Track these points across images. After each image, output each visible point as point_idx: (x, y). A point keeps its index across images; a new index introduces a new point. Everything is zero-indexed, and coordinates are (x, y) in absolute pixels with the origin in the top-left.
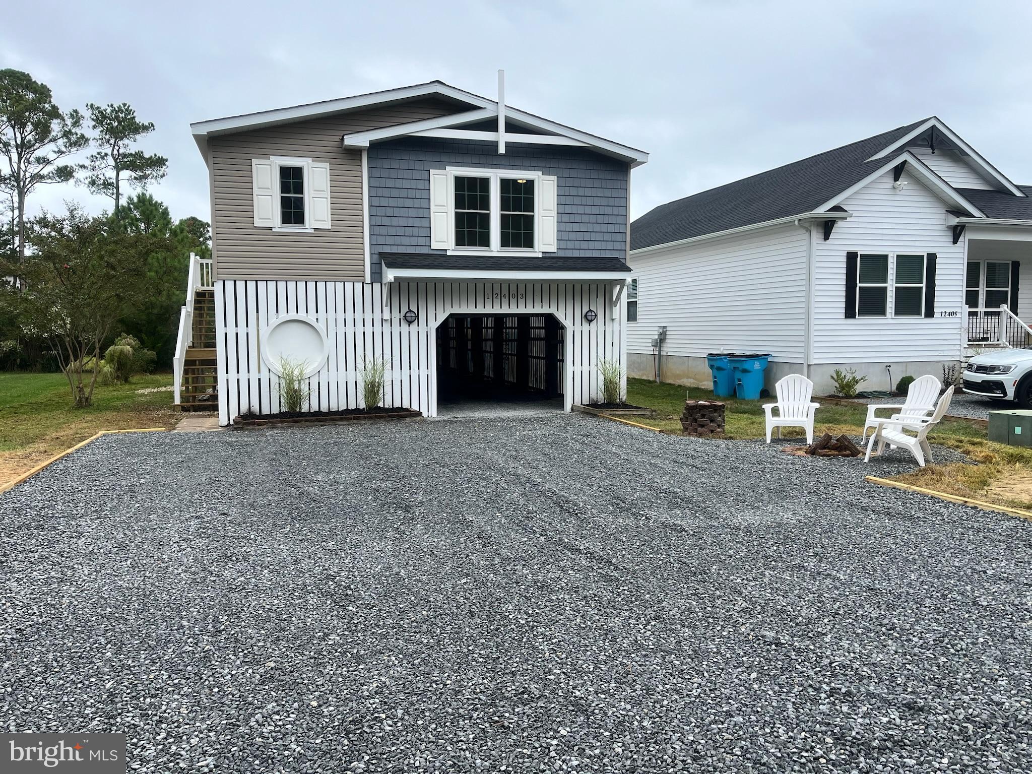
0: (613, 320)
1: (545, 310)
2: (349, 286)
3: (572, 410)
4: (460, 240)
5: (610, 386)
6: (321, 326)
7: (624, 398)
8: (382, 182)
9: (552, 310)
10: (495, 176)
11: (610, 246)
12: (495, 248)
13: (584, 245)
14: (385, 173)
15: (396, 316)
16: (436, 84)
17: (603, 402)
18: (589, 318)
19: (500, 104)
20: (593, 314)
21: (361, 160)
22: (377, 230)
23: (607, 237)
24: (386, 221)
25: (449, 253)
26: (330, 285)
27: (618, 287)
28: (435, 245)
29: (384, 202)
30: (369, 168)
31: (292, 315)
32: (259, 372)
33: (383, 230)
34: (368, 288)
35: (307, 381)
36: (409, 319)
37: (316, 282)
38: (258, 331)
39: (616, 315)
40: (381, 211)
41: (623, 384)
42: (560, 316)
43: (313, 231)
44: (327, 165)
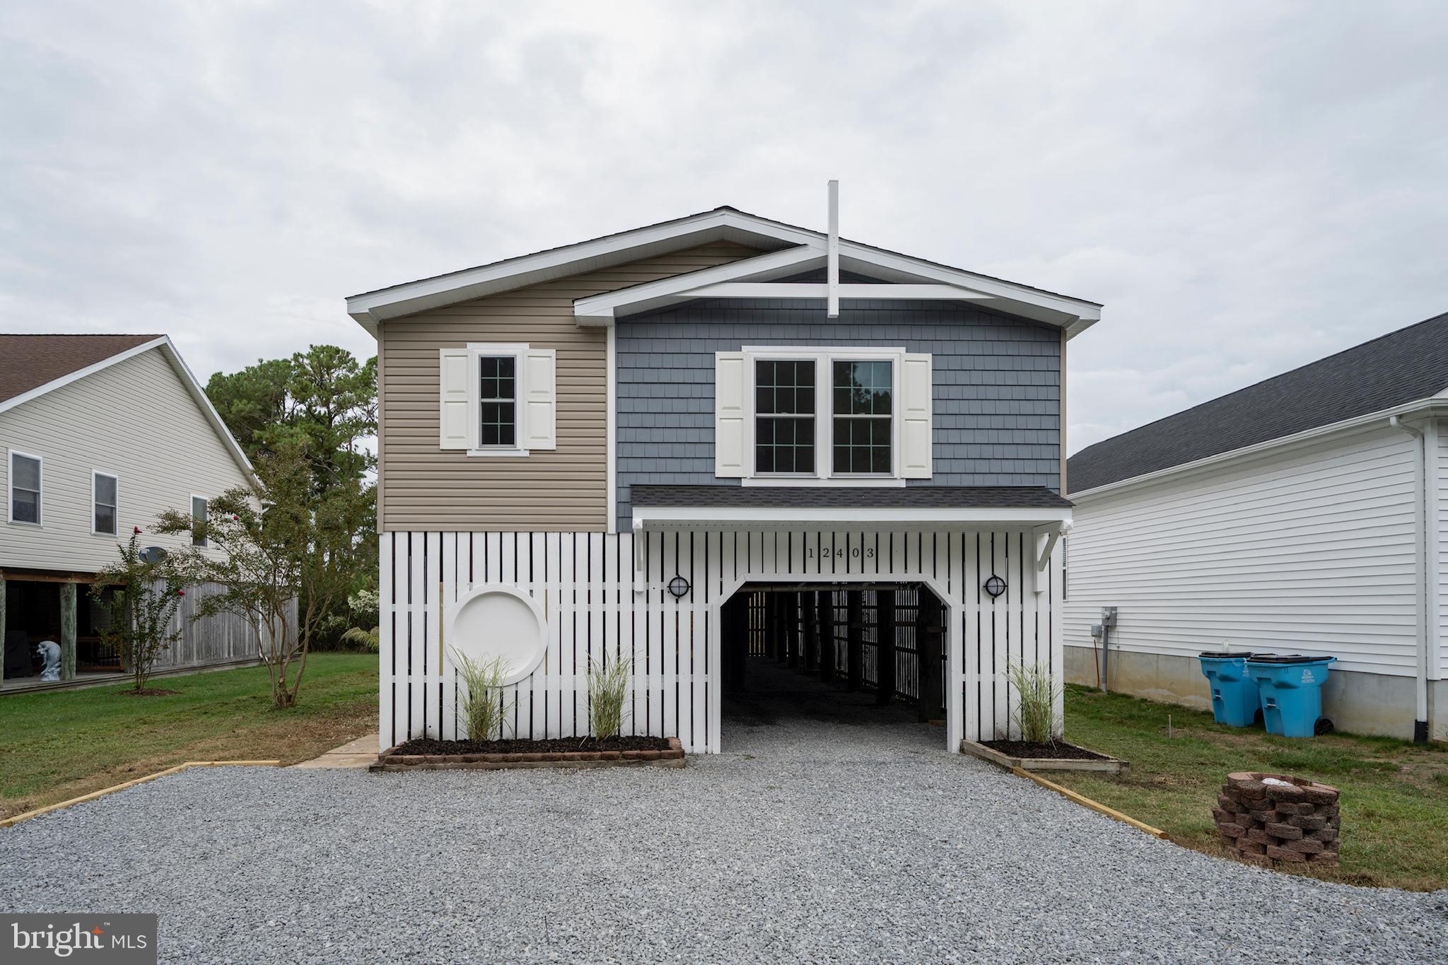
0: (1037, 594)
1: (913, 576)
2: (582, 538)
3: (962, 750)
4: (764, 462)
5: (1033, 712)
6: (537, 603)
7: (1060, 732)
8: (639, 376)
9: (926, 577)
10: (824, 357)
11: (1030, 467)
12: (824, 473)
13: (982, 466)
14: (643, 361)
15: (656, 586)
16: (724, 212)
17: (1018, 737)
18: (993, 590)
19: (830, 237)
20: (1000, 583)
21: (605, 343)
22: (627, 450)
23: (1024, 452)
24: (643, 435)
25: (745, 484)
26: (553, 538)
27: (1046, 538)
28: (721, 471)
29: (641, 406)
30: (618, 353)
31: (494, 585)
32: (441, 674)
33: (638, 450)
34: (611, 542)
35: (513, 689)
36: (676, 591)
37: (531, 534)
38: (441, 608)
39: (1042, 585)
40: (635, 420)
41: (1058, 707)
42: (938, 587)
43: (527, 454)
44: (552, 352)
